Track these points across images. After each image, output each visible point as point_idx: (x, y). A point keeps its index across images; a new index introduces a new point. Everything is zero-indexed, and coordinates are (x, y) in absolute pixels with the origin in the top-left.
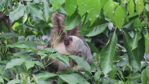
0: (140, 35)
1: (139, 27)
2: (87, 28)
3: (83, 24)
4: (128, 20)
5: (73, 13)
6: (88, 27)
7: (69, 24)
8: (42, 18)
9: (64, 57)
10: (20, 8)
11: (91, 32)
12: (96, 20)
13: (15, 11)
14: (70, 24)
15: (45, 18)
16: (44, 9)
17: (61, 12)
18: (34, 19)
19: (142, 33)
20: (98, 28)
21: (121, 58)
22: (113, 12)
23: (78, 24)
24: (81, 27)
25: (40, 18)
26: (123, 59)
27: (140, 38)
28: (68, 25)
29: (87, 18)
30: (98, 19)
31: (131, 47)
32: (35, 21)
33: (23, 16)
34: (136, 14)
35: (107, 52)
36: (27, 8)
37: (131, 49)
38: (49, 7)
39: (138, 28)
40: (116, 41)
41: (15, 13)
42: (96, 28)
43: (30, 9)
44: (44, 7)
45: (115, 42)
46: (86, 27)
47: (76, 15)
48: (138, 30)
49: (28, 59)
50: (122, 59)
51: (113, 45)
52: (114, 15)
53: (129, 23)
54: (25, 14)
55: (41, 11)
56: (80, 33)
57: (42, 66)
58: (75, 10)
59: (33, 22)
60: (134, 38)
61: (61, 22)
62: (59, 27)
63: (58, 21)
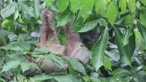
0: (131, 32)
1: (130, 24)
2: (79, 24)
3: (75, 20)
4: (119, 17)
5: (65, 9)
7: (61, 20)
8: (32, 15)
10: (11, 5)
11: (83, 28)
13: (6, 8)
15: (35, 15)
16: (34, 6)
20: (90, 25)
22: (106, 8)
24: (73, 23)
27: (131, 34)
31: (122, 43)
32: (26, 17)
33: (14, 13)
34: (127, 11)
35: (98, 48)
36: (18, 5)
37: (123, 45)
38: (39, 4)
39: (129, 25)
41: (6, 10)
42: (88, 24)
45: (107, 38)
47: (68, 11)
48: (129, 27)
49: (23, 61)
51: (105, 41)
52: (106, 11)
53: (120, 19)
54: (16, 11)
55: (32, 8)
56: (72, 29)
57: (37, 68)
58: (67, 6)
59: (24, 18)
60: (125, 34)
61: (49, 20)
62: (48, 24)
63: (47, 18)
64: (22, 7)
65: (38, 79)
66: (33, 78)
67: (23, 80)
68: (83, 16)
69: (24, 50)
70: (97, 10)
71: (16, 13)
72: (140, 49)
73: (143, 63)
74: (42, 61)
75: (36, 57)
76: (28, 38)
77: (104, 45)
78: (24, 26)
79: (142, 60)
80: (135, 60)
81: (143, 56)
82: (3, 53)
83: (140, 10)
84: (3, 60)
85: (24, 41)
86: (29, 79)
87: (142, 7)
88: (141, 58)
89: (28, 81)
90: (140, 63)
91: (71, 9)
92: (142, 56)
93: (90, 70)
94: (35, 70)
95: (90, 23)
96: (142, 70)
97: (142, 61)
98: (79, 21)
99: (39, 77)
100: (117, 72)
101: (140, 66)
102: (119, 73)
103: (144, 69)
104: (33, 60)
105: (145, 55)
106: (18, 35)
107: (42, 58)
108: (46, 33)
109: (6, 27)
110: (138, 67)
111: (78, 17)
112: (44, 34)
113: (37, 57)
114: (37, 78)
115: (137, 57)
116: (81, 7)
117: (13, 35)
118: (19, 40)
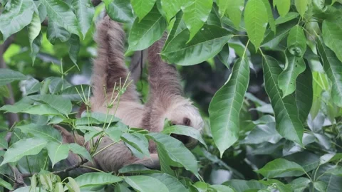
0: (301, 64)
1: (299, 45)
2: (179, 47)
3: (171, 37)
4: (273, 29)
5: (148, 11)
6: (183, 45)
7: (138, 38)
8: (73, 30)
9: (136, 137)
10: (23, 5)
11: (189, 56)
12: (200, 30)
13: (12, 12)
14: (140, 37)
15: (79, 30)
16: (77, 9)
17: (117, 17)
18: (57, 33)
19: (306, 61)
20: (205, 47)
21: (255, 125)
22: (242, 8)
23: (159, 37)
24: (167, 43)
25: (69, 30)
26: (260, 126)
27: (303, 69)
28: (136, 39)
29: (181, 24)
30: (205, 26)
31: (281, 91)
32: (59, 35)
33: (30, 25)
34: (293, 16)
35: (225, 101)
36: (40, 6)
37: (282, 95)
38: (89, 5)
39: (298, 48)
40: (247, 77)
41: (11, 18)
42: (201, 47)
43: (47, 8)
44: (78, 5)
45: (245, 78)
46: (178, 44)
47: (154, 16)
48: (296, 52)
49: (53, 140)
50: (257, 127)
51: (240, 86)
52: (243, 16)
53: (277, 35)
54: (34, 20)
55: (72, 13)
56: (164, 57)
57: (86, 155)
58: (153, 4)
59: (55, 38)
60: (288, 69)
61: (114, 43)
62: (110, 54)
63: (107, 39)
64: (49, 11)
65: (88, 182)
66: (76, 181)
67: (54, 183)
68: (189, 27)
69: (56, 113)
70: (221, 12)
71: (33, 23)
72: (329, 114)
73: (334, 146)
74: (98, 141)
75: (84, 132)
76: (64, 87)
77: (238, 96)
78: (55, 61)
79: (332, 139)
80: (315, 140)
81: (334, 130)
82: (7, 123)
83: (323, 13)
84: (7, 139)
85: (56, 94)
86: (67, 181)
87: (327, 7)
88: (329, 136)
89: (64, 185)
90: (327, 147)
91: (162, 12)
92: (331, 130)
93: (210, 163)
94: (80, 161)
95: (205, 44)
96: (331, 163)
97: (331, 142)
98: (181, 40)
99: (90, 176)
100: (273, 167)
101: (327, 153)
102: (278, 170)
103: (336, 161)
104: (77, 137)
105: (338, 128)
106: (40, 81)
107: (98, 134)
108: (105, 75)
109: (13, 63)
110: (323, 155)
111: (179, 30)
112: (102, 76)
113: (87, 131)
114: (86, 180)
115: (322, 132)
116: (183, 6)
117: (30, 79)
118: (43, 92)
